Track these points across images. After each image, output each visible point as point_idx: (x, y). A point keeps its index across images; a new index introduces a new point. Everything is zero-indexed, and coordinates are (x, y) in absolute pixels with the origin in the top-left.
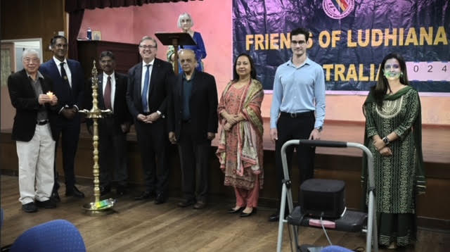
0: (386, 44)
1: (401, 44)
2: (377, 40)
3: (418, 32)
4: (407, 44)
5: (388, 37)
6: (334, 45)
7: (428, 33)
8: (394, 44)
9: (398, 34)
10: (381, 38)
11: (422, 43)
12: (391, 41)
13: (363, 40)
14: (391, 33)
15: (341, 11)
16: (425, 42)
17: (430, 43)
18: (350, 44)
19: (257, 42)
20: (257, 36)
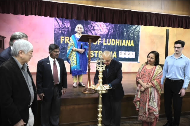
0: (116, 45)
1: (121, 45)
2: (113, 43)
3: (126, 42)
4: (122, 45)
5: (117, 42)
6: (98, 44)
7: (128, 42)
8: (119, 45)
9: (120, 42)
10: (114, 42)
11: (127, 45)
13: (109, 43)
14: (118, 41)
15: (101, 32)
16: (128, 45)
18: (104, 44)
19: (66, 40)
20: (66, 37)
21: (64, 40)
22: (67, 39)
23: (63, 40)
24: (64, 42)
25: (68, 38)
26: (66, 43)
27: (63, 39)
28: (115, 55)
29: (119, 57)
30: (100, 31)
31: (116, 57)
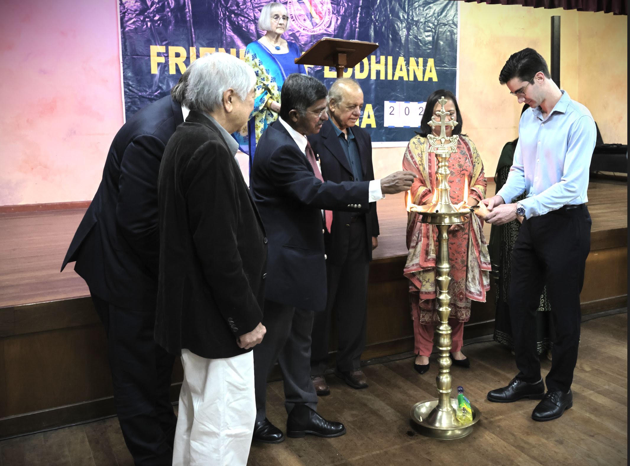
0: (373, 77)
1: (390, 78)
2: (362, 70)
3: (408, 64)
4: (396, 78)
5: (375, 67)
7: (418, 66)
8: (382, 77)
9: (386, 65)
10: (366, 68)
11: (412, 78)
12: (378, 73)
14: (378, 62)
15: (315, 25)
16: (415, 76)
17: (420, 79)
18: (328, 74)
19: (173, 61)
20: (173, 50)
21: (167, 62)
22: (178, 55)
23: (162, 60)
24: (164, 67)
25: (181, 50)
26: (172, 71)
27: (159, 54)
28: (369, 117)
29: (386, 125)
30: (308, 23)
31: (374, 126)
